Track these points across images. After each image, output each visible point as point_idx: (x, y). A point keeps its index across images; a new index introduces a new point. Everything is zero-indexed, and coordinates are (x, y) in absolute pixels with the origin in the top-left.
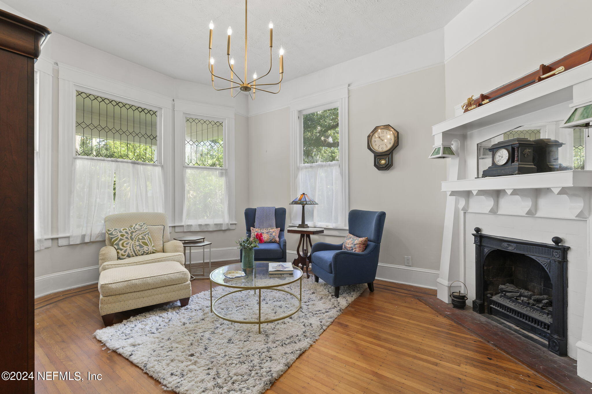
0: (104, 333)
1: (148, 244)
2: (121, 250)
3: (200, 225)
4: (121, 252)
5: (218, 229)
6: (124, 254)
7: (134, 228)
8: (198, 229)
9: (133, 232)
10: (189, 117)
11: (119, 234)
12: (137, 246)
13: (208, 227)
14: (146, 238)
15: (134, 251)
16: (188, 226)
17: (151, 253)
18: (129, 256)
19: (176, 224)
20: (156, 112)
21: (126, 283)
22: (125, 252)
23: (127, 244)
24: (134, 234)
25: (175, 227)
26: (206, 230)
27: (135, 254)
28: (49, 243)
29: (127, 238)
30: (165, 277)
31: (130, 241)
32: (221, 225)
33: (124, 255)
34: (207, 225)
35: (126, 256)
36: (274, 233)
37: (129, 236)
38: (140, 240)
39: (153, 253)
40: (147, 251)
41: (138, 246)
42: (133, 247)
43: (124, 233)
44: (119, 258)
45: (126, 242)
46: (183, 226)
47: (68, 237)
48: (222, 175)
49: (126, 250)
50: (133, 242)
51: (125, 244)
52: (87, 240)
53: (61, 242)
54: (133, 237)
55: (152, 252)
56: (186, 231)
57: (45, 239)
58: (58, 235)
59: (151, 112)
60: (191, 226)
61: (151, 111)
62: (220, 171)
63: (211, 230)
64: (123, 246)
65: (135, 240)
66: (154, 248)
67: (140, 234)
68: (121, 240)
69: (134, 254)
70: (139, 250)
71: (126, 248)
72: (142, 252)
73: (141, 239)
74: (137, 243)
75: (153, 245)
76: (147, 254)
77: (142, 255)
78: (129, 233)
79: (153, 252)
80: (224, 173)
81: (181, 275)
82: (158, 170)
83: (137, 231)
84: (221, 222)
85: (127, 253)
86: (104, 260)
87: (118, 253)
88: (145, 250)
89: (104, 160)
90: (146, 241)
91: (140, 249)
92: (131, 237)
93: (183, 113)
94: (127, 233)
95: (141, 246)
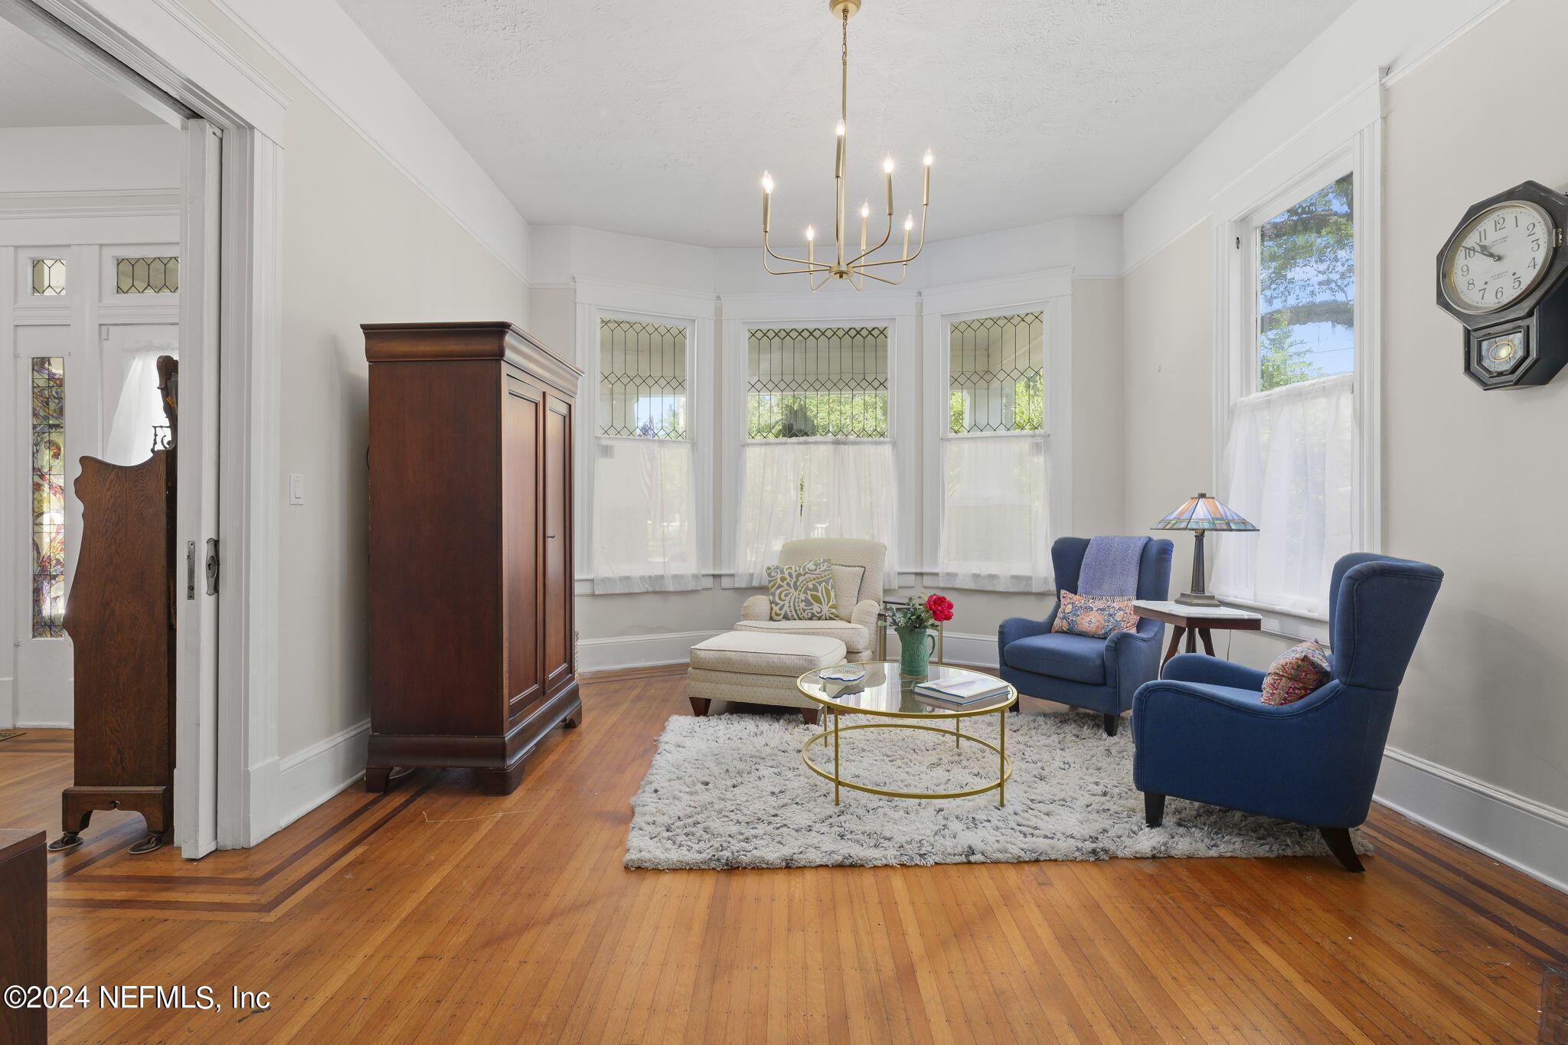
0: (677, 720)
1: (823, 601)
2: (777, 604)
3: (976, 576)
4: (776, 609)
5: (1021, 588)
6: (778, 612)
7: (804, 569)
8: (971, 585)
9: (800, 575)
10: (956, 320)
11: (779, 576)
12: (802, 601)
13: (995, 582)
14: (820, 590)
15: (796, 611)
16: (948, 574)
17: (826, 619)
18: (786, 618)
19: (925, 570)
20: (885, 329)
21: (719, 653)
22: (781, 609)
23: (786, 595)
24: (801, 579)
25: (921, 574)
26: (990, 588)
27: (798, 615)
28: (709, 582)
29: (788, 584)
30: (775, 659)
31: (793, 590)
32: (1029, 578)
33: (780, 615)
34: (992, 577)
35: (781, 617)
36: (1121, 613)
37: (793, 581)
38: (808, 592)
39: (831, 619)
40: (818, 613)
41: (804, 601)
42: (794, 601)
43: (787, 576)
44: (771, 619)
45: (784, 593)
46: (937, 574)
47: (732, 575)
48: (1037, 448)
49: (784, 605)
50: (796, 594)
51: (783, 596)
52: (755, 583)
53: (726, 582)
54: (798, 583)
55: (828, 617)
56: (944, 586)
57: (703, 576)
58: (721, 570)
59: (876, 333)
60: (956, 575)
61: (874, 329)
62: (1029, 440)
63: (1001, 589)
64: (780, 599)
65: (800, 591)
66: (834, 610)
67: (811, 581)
68: (780, 586)
69: (795, 616)
70: (804, 610)
71: (782, 603)
72: (810, 615)
73: (810, 590)
74: (802, 597)
75: (831, 603)
76: (819, 619)
77: (811, 619)
78: (794, 576)
79: (830, 617)
80: (1043, 444)
81: (801, 662)
82: (887, 450)
83: (807, 573)
84: (1028, 574)
85: (783, 612)
86: (746, 617)
87: (772, 609)
88: (814, 611)
89: (786, 443)
90: (820, 595)
91: (806, 608)
92: (795, 583)
93: (942, 316)
94: (790, 575)
95: (808, 603)
